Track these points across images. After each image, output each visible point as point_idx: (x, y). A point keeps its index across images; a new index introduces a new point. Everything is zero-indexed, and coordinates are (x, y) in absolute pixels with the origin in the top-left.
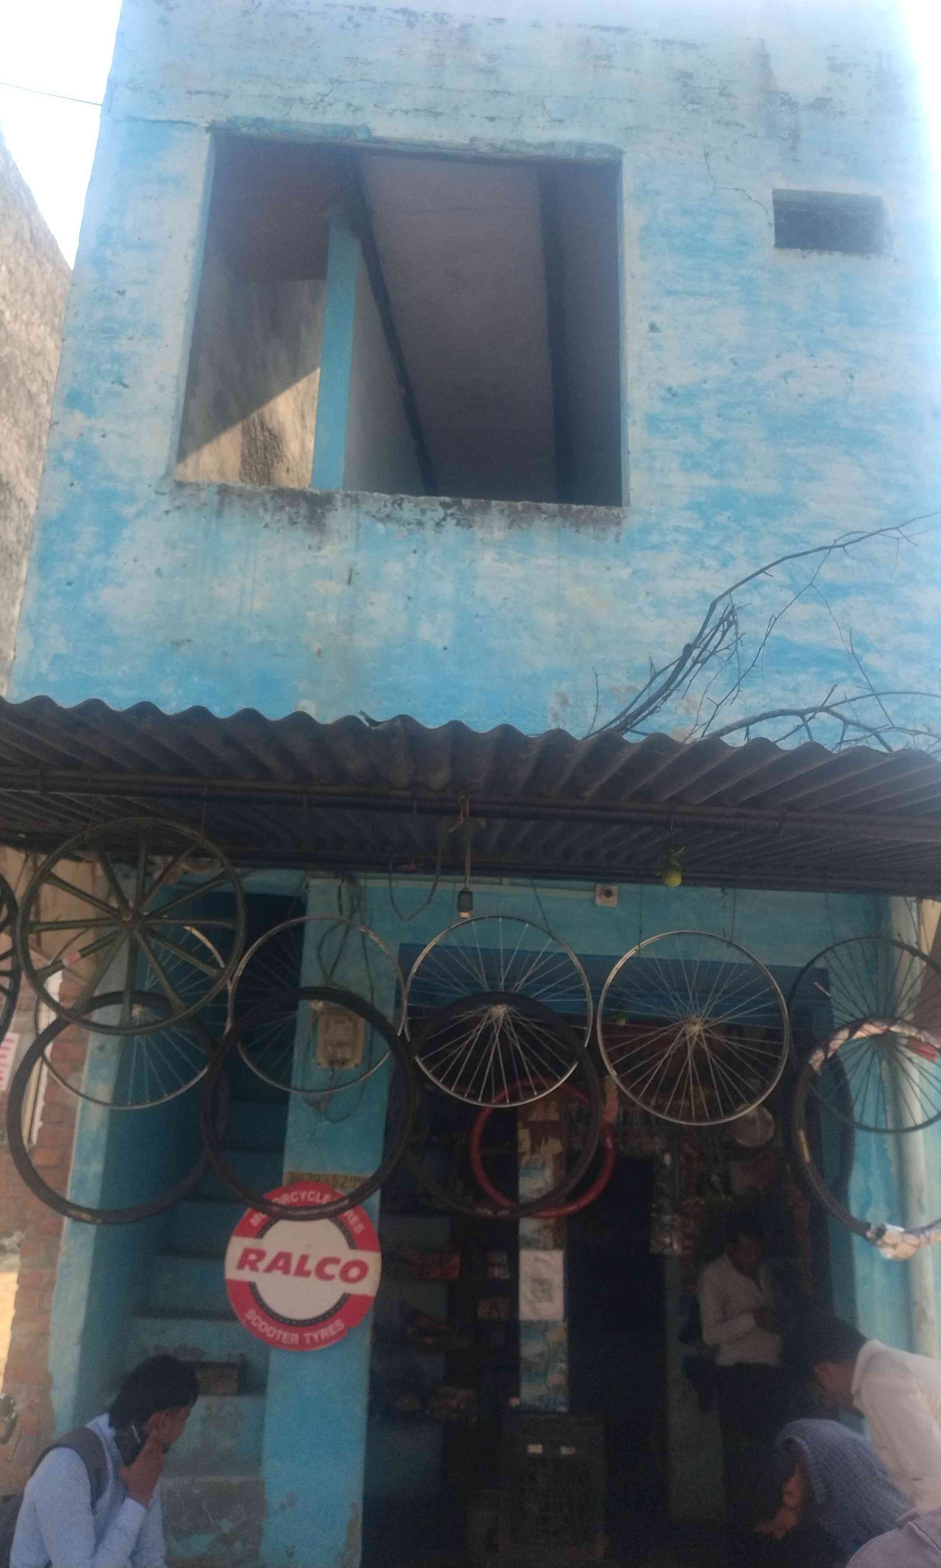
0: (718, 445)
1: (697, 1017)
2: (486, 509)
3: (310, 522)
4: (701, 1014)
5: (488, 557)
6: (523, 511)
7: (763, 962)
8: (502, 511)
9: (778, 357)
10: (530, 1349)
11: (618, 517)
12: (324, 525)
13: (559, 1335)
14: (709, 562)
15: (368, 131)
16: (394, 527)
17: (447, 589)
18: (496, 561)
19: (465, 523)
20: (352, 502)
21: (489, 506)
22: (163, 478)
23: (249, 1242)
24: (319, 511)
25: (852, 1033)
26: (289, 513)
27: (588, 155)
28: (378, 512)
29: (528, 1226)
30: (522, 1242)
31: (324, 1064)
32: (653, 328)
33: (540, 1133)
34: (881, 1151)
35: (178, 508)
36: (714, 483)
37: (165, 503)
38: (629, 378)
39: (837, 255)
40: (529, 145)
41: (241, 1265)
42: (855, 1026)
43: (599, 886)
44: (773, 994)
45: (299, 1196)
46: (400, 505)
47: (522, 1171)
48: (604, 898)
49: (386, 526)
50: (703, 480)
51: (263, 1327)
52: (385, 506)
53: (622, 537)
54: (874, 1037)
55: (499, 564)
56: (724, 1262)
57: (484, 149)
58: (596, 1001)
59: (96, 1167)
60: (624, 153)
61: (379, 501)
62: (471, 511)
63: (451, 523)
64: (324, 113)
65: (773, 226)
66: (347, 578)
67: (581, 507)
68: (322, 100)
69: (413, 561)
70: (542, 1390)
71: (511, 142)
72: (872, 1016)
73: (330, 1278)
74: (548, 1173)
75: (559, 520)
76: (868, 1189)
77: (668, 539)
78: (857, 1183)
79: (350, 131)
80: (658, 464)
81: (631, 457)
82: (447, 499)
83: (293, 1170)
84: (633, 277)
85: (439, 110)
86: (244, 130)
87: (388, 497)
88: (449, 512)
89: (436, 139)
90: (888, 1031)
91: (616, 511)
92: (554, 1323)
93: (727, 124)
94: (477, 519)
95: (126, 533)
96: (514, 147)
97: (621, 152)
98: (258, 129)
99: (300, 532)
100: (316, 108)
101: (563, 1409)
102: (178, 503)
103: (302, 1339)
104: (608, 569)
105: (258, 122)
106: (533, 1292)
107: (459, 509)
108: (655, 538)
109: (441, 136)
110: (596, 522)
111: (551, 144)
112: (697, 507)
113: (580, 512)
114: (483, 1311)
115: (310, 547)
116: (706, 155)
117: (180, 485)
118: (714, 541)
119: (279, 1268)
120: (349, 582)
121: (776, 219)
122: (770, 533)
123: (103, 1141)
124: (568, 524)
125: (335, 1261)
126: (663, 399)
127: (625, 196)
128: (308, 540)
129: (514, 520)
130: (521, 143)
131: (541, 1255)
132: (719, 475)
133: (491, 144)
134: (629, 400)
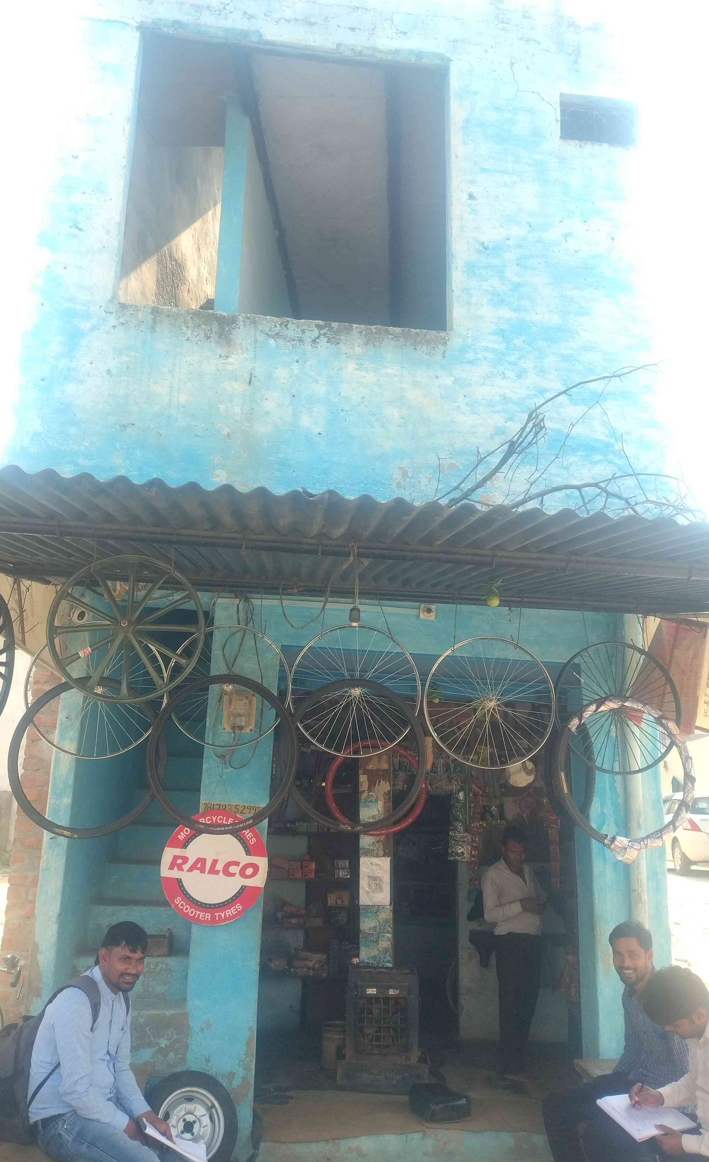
0: (517, 286)
1: (493, 696)
2: (349, 330)
3: (220, 337)
4: (495, 694)
5: (351, 366)
6: (376, 333)
7: (539, 659)
8: (361, 332)
9: (560, 222)
10: (366, 924)
11: (444, 339)
12: (231, 340)
13: (387, 915)
14: (509, 373)
15: (261, 36)
16: (281, 342)
17: (321, 389)
18: (357, 370)
19: (334, 340)
20: (251, 323)
21: (351, 329)
22: (111, 301)
23: (177, 851)
24: (227, 329)
25: (598, 708)
26: (204, 330)
27: (425, 61)
28: (270, 330)
29: (365, 841)
30: (361, 852)
31: (228, 729)
32: (471, 197)
33: (374, 778)
34: (613, 788)
35: (123, 324)
36: (513, 315)
37: (112, 321)
38: (454, 235)
39: (605, 146)
40: (381, 51)
41: (171, 868)
42: (600, 702)
43: (423, 606)
44: (545, 681)
45: (212, 819)
46: (286, 326)
47: (361, 804)
48: (426, 614)
49: (276, 341)
50: (505, 313)
51: (187, 909)
52: (276, 326)
53: (447, 354)
54: (612, 710)
55: (358, 372)
56: (501, 865)
57: (348, 53)
58: (423, 686)
59: (67, 800)
60: (452, 60)
61: (271, 322)
62: (339, 332)
63: (323, 340)
64: (226, 19)
65: (560, 121)
66: (248, 381)
67: (418, 331)
68: (225, 8)
69: (296, 368)
70: (374, 953)
71: (368, 48)
72: (611, 695)
73: (234, 875)
74: (380, 805)
75: (402, 340)
76: (603, 814)
77: (480, 356)
78: (595, 809)
79: (245, 34)
80: (474, 300)
81: (455, 294)
82: (321, 323)
83: (207, 802)
84: (457, 157)
85: (313, 20)
86: (166, 30)
87: (277, 319)
88: (322, 332)
89: (311, 43)
90: (623, 705)
91: (442, 334)
92: (384, 907)
93: (528, 41)
94: (342, 338)
95: (84, 342)
96: (369, 52)
97: (449, 60)
98: (176, 30)
99: (213, 344)
100: (220, 14)
101: (390, 965)
102: (122, 320)
103: (213, 917)
104: (437, 377)
105: (176, 23)
106: (369, 886)
107: (329, 330)
108: (470, 356)
109: (315, 42)
110: (428, 342)
111: (397, 51)
112: (501, 332)
113: (417, 334)
114: (332, 900)
115: (220, 356)
116: (512, 64)
117: (123, 307)
118: (512, 359)
119: (198, 869)
120: (250, 383)
121: (562, 115)
122: (552, 353)
123: (71, 782)
124: (408, 344)
125: (237, 863)
126: (478, 252)
127: (452, 94)
128: (219, 351)
129: (369, 340)
130: (375, 49)
131: (374, 860)
132: (517, 310)
133: (352, 49)
134: (453, 252)
